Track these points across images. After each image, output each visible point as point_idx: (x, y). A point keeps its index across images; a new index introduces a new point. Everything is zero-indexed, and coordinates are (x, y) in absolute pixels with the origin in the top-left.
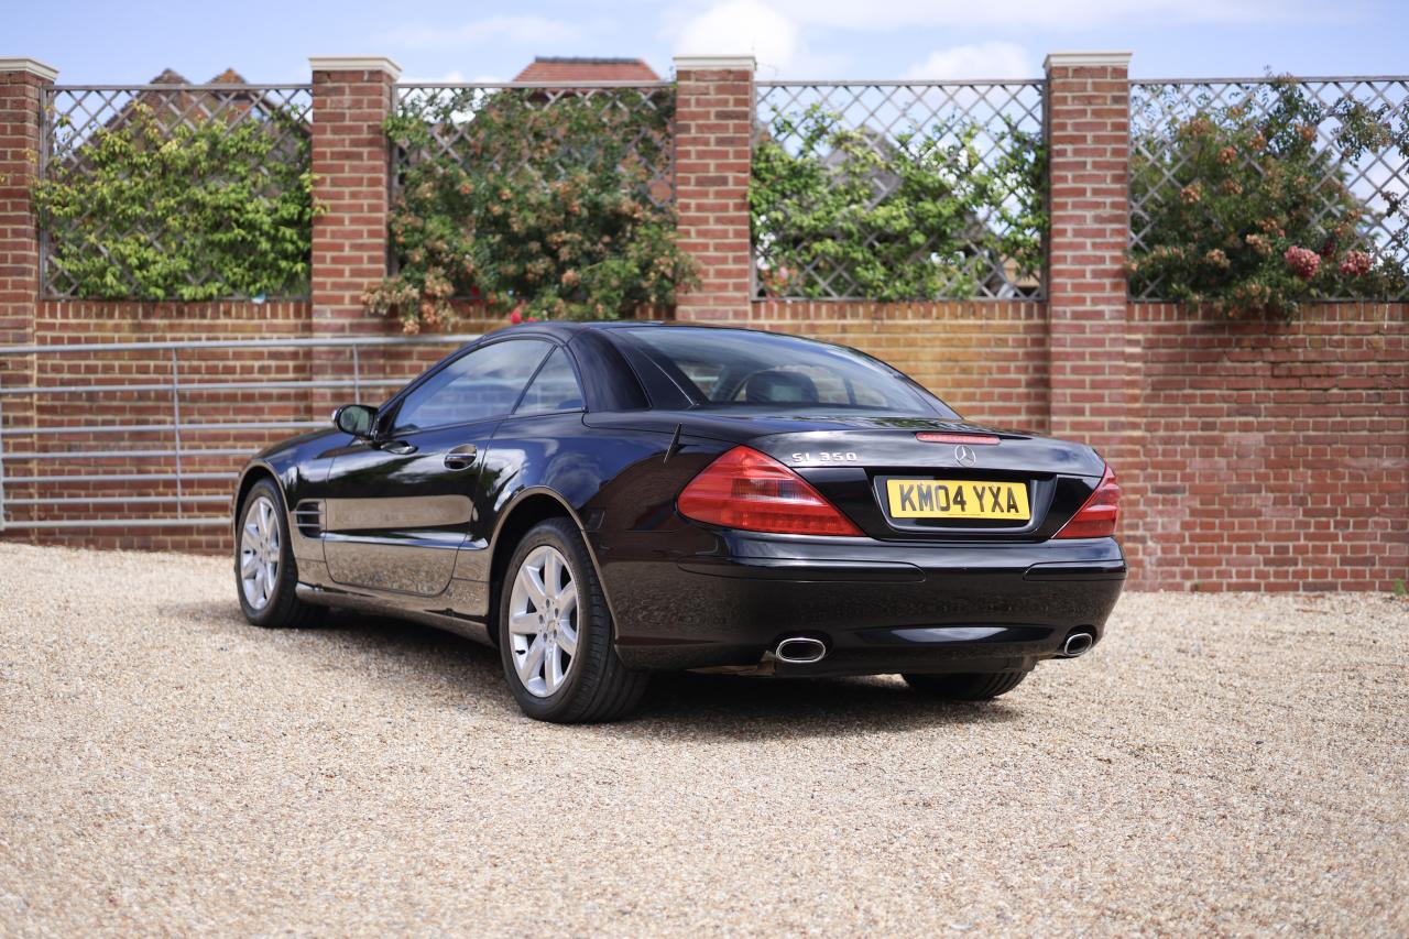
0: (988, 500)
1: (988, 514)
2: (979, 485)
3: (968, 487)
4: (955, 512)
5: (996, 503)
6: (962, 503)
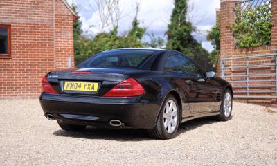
0: (87, 86)
1: (86, 90)
2: (86, 83)
3: (83, 83)
4: (78, 89)
5: (89, 87)
6: (80, 87)
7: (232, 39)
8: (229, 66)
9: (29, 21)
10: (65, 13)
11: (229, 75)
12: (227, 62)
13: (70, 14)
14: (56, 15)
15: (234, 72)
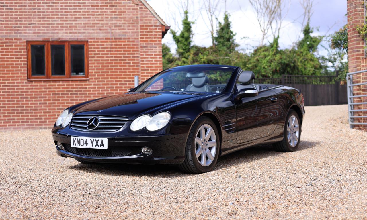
7: (361, 45)
8: (357, 82)
9: (109, 35)
10: (153, 23)
11: (358, 94)
12: (355, 76)
13: (158, 24)
14: (141, 26)
15: (364, 90)
